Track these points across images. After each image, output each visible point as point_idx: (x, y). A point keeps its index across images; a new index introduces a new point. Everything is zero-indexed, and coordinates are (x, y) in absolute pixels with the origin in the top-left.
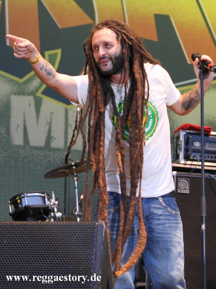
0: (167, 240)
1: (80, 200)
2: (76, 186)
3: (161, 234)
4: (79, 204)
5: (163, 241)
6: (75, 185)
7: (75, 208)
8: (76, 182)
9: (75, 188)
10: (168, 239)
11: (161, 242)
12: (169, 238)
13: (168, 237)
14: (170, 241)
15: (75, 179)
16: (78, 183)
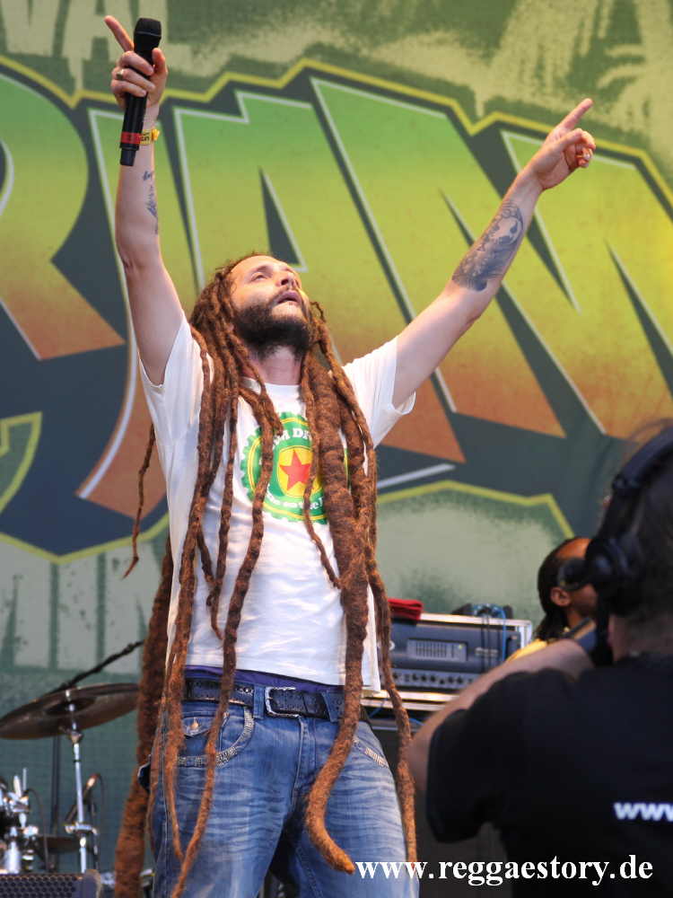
0: (367, 836)
1: (86, 791)
2: (77, 757)
3: (351, 821)
4: (85, 802)
5: (358, 838)
6: (74, 754)
7: (74, 811)
8: (76, 746)
9: (75, 761)
10: (372, 832)
11: (352, 842)
12: (374, 828)
13: (370, 828)
14: (377, 837)
15: (75, 738)
16: (81, 750)
